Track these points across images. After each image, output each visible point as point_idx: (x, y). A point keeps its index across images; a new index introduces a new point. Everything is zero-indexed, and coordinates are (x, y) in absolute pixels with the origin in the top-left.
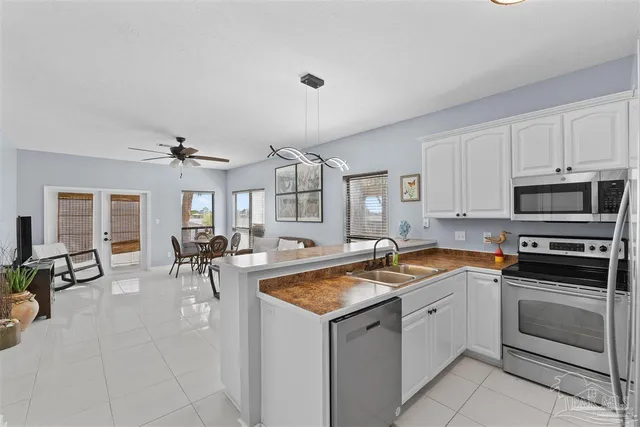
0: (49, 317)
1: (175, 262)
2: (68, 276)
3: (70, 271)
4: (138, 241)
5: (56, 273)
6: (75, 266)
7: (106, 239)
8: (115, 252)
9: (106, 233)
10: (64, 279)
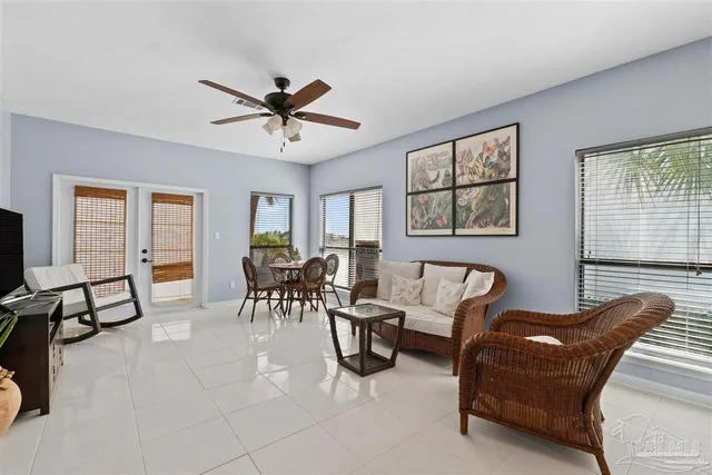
0: (45, 411)
1: (247, 297)
2: (87, 317)
3: (91, 310)
4: (190, 265)
5: (65, 314)
6: (98, 303)
7: (144, 261)
8: (156, 279)
9: (144, 251)
10: (82, 321)
